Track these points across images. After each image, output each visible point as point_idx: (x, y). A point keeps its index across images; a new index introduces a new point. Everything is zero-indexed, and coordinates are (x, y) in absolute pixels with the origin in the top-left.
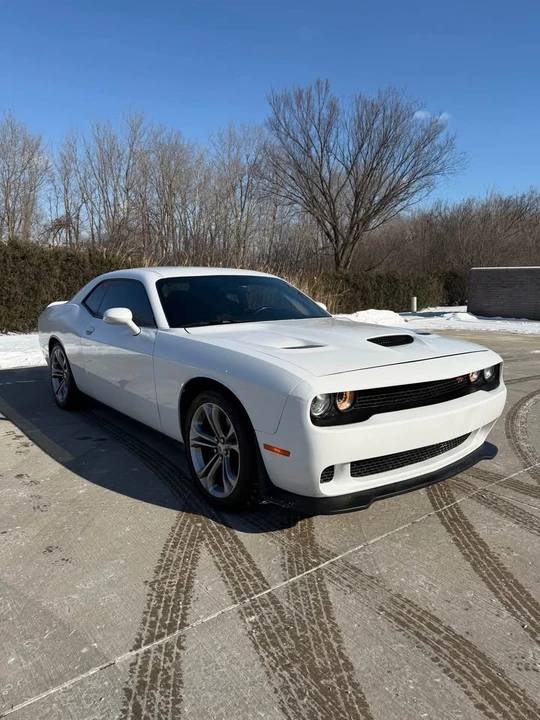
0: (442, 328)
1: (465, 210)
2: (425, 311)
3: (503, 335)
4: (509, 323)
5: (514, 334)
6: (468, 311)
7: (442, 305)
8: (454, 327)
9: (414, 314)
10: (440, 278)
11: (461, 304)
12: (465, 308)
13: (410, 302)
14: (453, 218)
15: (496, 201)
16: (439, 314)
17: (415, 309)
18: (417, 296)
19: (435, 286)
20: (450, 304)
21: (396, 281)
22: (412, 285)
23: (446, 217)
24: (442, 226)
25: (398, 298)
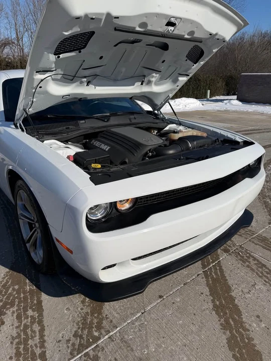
0: (222, 109)
1: (241, 39)
2: (214, 98)
3: (255, 115)
4: (259, 107)
5: (262, 114)
6: (237, 99)
7: (224, 95)
8: (229, 109)
9: (208, 100)
10: (223, 79)
11: (234, 94)
12: (235, 97)
13: (206, 93)
14: (233, 44)
15: (258, 33)
16: (221, 101)
17: (209, 97)
18: (210, 90)
19: (221, 84)
20: (228, 95)
21: (199, 80)
22: (208, 82)
23: (230, 43)
24: (227, 48)
25: (200, 90)
